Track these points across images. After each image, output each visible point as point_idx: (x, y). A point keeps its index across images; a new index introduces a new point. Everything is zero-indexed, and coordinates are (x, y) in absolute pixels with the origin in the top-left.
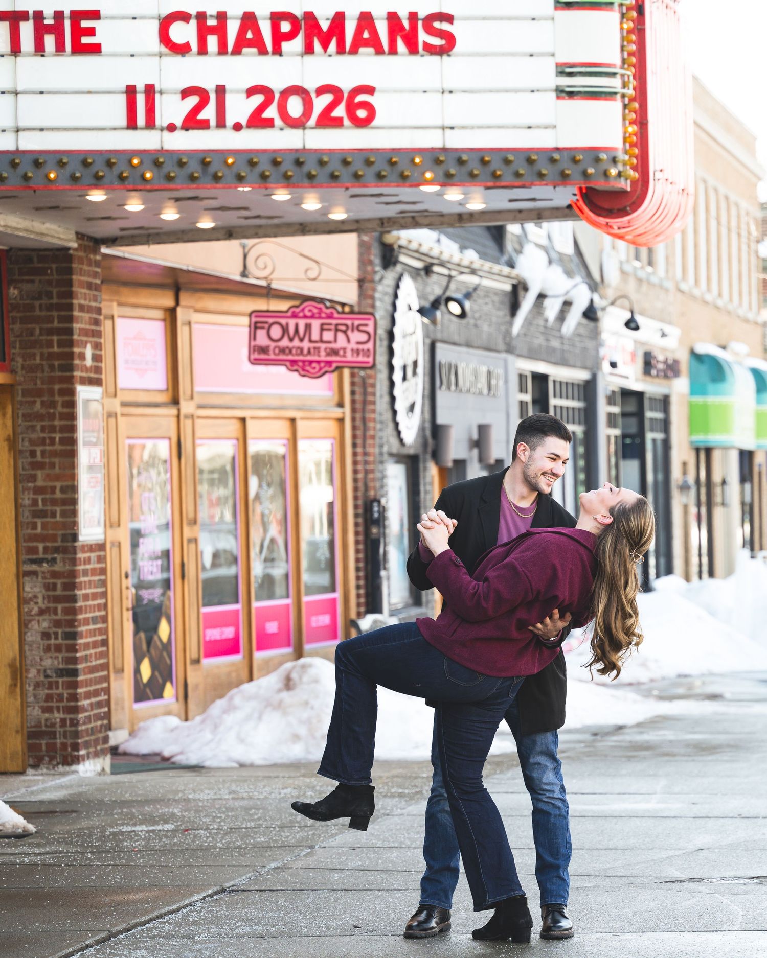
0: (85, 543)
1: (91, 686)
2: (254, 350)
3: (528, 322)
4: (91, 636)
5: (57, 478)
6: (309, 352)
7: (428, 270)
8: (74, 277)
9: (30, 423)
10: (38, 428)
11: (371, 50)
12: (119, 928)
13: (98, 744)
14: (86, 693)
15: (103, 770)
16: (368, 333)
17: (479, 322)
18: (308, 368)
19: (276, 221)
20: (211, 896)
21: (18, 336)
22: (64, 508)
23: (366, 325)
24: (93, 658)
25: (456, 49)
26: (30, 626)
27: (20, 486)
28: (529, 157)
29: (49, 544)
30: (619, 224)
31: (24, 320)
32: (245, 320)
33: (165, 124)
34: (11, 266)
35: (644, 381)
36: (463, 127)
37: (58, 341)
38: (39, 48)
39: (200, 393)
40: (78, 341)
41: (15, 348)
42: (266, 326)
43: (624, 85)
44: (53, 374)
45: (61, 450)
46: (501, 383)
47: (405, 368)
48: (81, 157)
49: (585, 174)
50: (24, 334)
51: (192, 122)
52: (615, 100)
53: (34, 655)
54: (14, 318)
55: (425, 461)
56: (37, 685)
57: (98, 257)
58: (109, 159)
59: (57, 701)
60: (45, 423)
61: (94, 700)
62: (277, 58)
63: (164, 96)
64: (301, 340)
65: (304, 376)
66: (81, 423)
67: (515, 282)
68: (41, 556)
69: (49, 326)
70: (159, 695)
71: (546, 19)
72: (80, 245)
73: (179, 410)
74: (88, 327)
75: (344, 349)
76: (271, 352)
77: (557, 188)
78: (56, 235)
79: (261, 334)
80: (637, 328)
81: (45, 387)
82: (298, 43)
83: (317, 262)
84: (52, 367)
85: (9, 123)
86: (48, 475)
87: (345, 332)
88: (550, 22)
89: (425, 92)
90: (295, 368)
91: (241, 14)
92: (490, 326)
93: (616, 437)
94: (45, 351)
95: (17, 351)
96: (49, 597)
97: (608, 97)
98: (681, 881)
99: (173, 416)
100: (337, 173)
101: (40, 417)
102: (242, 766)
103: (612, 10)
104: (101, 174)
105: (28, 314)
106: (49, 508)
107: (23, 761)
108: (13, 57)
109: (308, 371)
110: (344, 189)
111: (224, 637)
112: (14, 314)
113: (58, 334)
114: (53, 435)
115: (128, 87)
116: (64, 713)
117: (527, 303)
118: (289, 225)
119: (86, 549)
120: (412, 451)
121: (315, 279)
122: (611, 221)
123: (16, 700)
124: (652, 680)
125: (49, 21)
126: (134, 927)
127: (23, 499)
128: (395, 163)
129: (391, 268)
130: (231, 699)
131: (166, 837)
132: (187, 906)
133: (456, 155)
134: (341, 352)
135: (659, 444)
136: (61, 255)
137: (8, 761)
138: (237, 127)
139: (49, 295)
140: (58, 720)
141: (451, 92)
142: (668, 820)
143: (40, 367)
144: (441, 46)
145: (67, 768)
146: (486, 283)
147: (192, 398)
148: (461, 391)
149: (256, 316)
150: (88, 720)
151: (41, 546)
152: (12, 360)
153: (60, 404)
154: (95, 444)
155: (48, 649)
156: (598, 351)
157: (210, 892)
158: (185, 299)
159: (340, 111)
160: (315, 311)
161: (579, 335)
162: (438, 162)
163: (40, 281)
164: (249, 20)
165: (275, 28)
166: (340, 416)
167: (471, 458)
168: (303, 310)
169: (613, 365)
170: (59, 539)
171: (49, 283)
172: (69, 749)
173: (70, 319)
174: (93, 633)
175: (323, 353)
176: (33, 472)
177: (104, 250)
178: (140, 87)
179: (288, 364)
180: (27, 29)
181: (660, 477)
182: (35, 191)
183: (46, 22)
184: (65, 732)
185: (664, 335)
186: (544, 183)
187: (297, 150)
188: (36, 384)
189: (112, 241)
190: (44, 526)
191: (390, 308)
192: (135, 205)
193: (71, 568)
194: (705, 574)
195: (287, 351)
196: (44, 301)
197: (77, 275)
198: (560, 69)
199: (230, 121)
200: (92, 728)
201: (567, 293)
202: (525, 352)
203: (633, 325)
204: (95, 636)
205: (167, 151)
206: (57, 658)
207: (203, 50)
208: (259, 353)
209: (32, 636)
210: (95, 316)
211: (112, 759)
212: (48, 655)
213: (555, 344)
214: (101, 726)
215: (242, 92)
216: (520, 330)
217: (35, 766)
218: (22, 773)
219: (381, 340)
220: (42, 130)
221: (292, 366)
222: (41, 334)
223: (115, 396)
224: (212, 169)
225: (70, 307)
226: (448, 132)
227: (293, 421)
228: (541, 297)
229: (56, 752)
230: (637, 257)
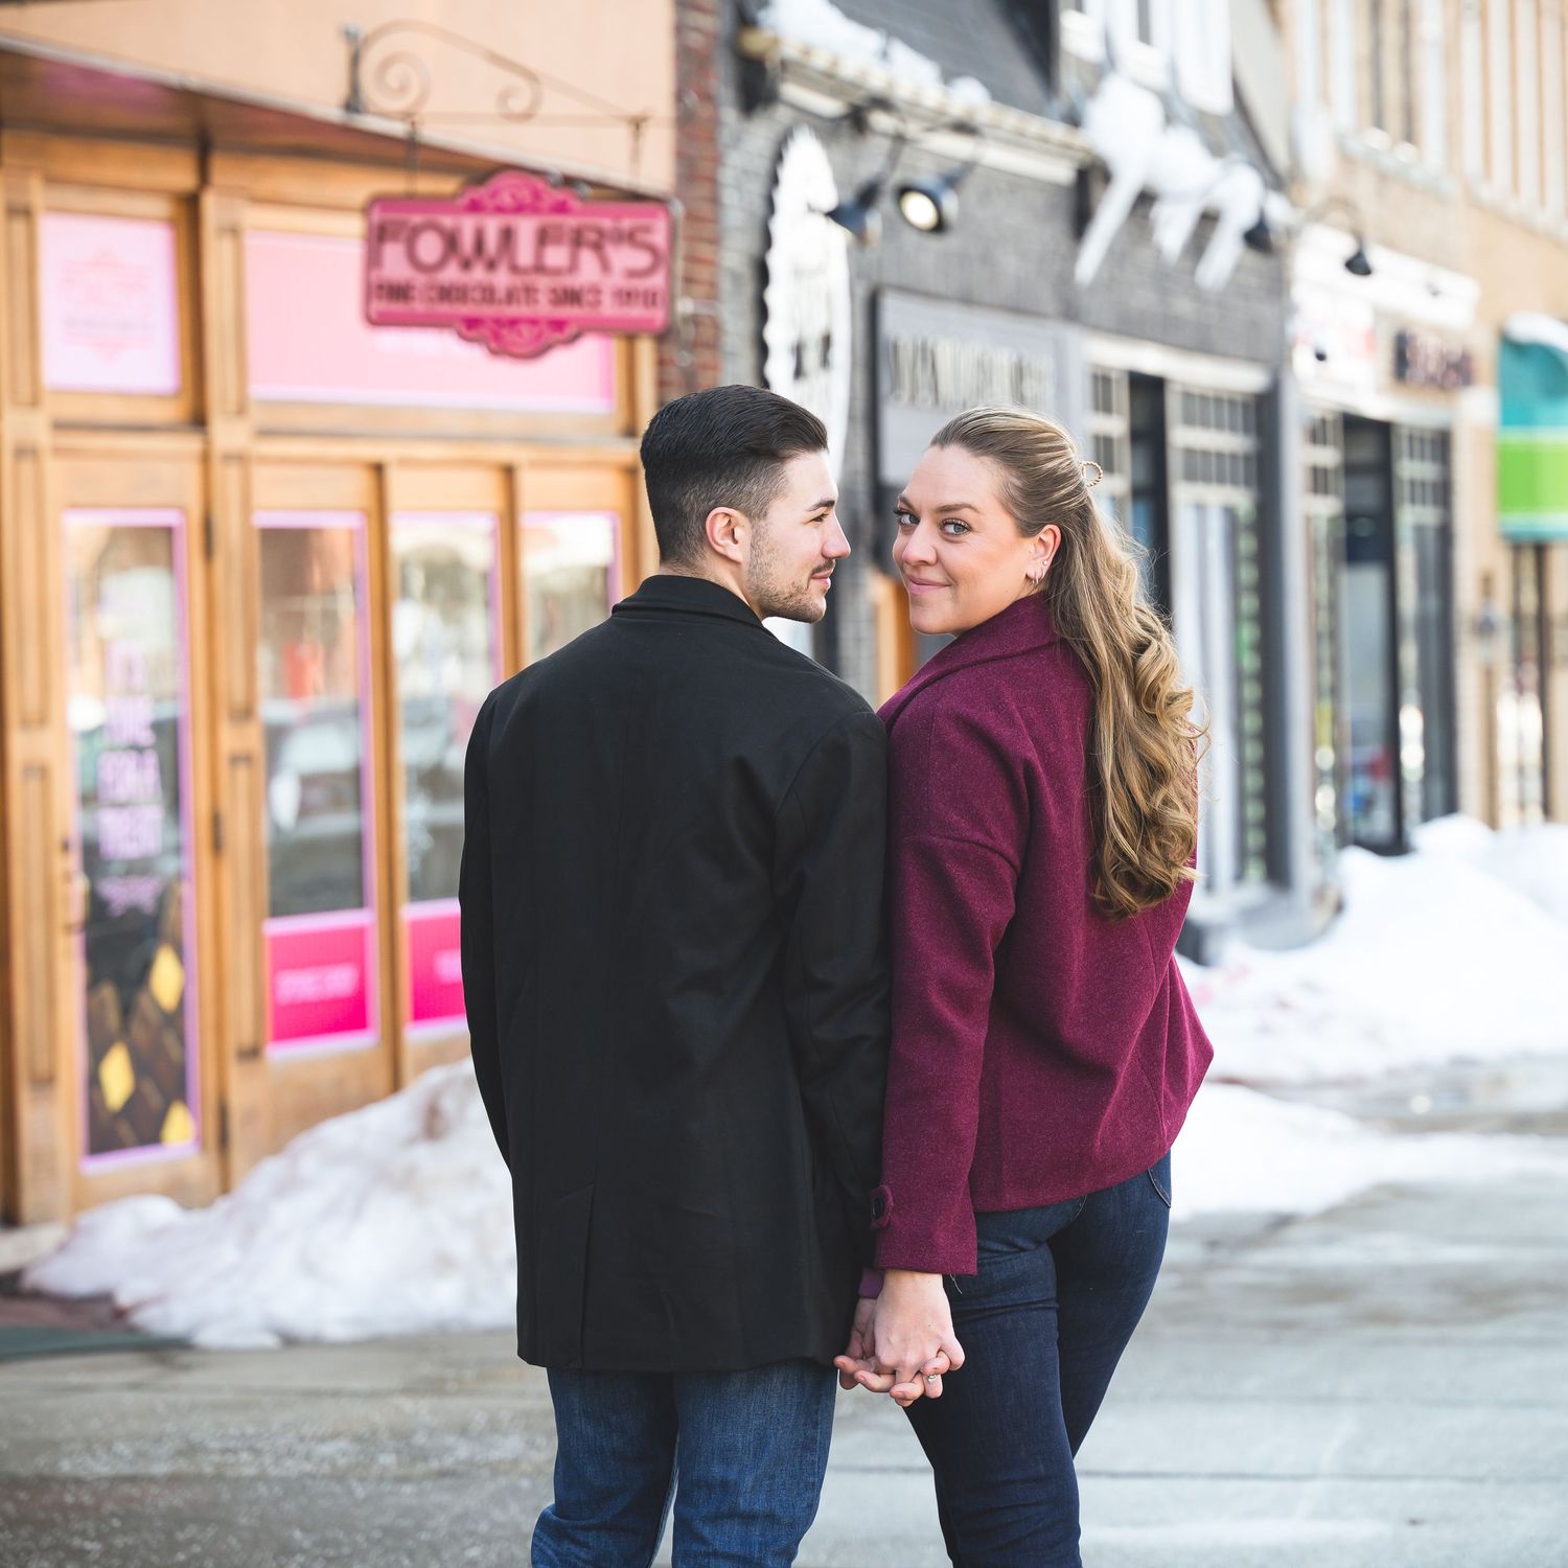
2: (377, 292)
3: (1116, 255)
6: (509, 296)
7: (856, 120)
16: (652, 249)
17: (992, 251)
18: (507, 335)
23: (647, 230)
32: (355, 220)
35: (1392, 396)
39: (265, 400)
42: (407, 233)
46: (1048, 391)
47: (799, 349)
64: (491, 265)
65: (498, 354)
67: (1080, 161)
70: (150, 1136)
73: (207, 442)
75: (596, 291)
76: (417, 297)
79: (393, 253)
80: (1367, 272)
83: (529, 73)
87: (597, 247)
90: (478, 333)
92: (1020, 259)
93: (1331, 517)
99: (188, 457)
102: (290, 1341)
109: (507, 343)
111: (326, 991)
117: (1111, 211)
121: (525, 119)
129: (761, 113)
134: (589, 297)
135: (1427, 533)
146: (993, 155)
147: (243, 411)
148: (945, 406)
149: (382, 211)
158: (221, 170)
160: (526, 195)
168: (493, 193)
169: (1320, 356)
175: (543, 299)
179: (460, 325)
181: (1433, 604)
185: (1433, 294)
191: (759, 207)
194: (1535, 811)
195: (457, 294)
201: (1208, 190)
202: (1108, 320)
203: (1360, 267)
208: (389, 300)
213: (1183, 306)
219: (733, 279)
221: (470, 329)
223: (36, 405)
227: (508, 472)
228: (1145, 199)
230: (1379, 122)
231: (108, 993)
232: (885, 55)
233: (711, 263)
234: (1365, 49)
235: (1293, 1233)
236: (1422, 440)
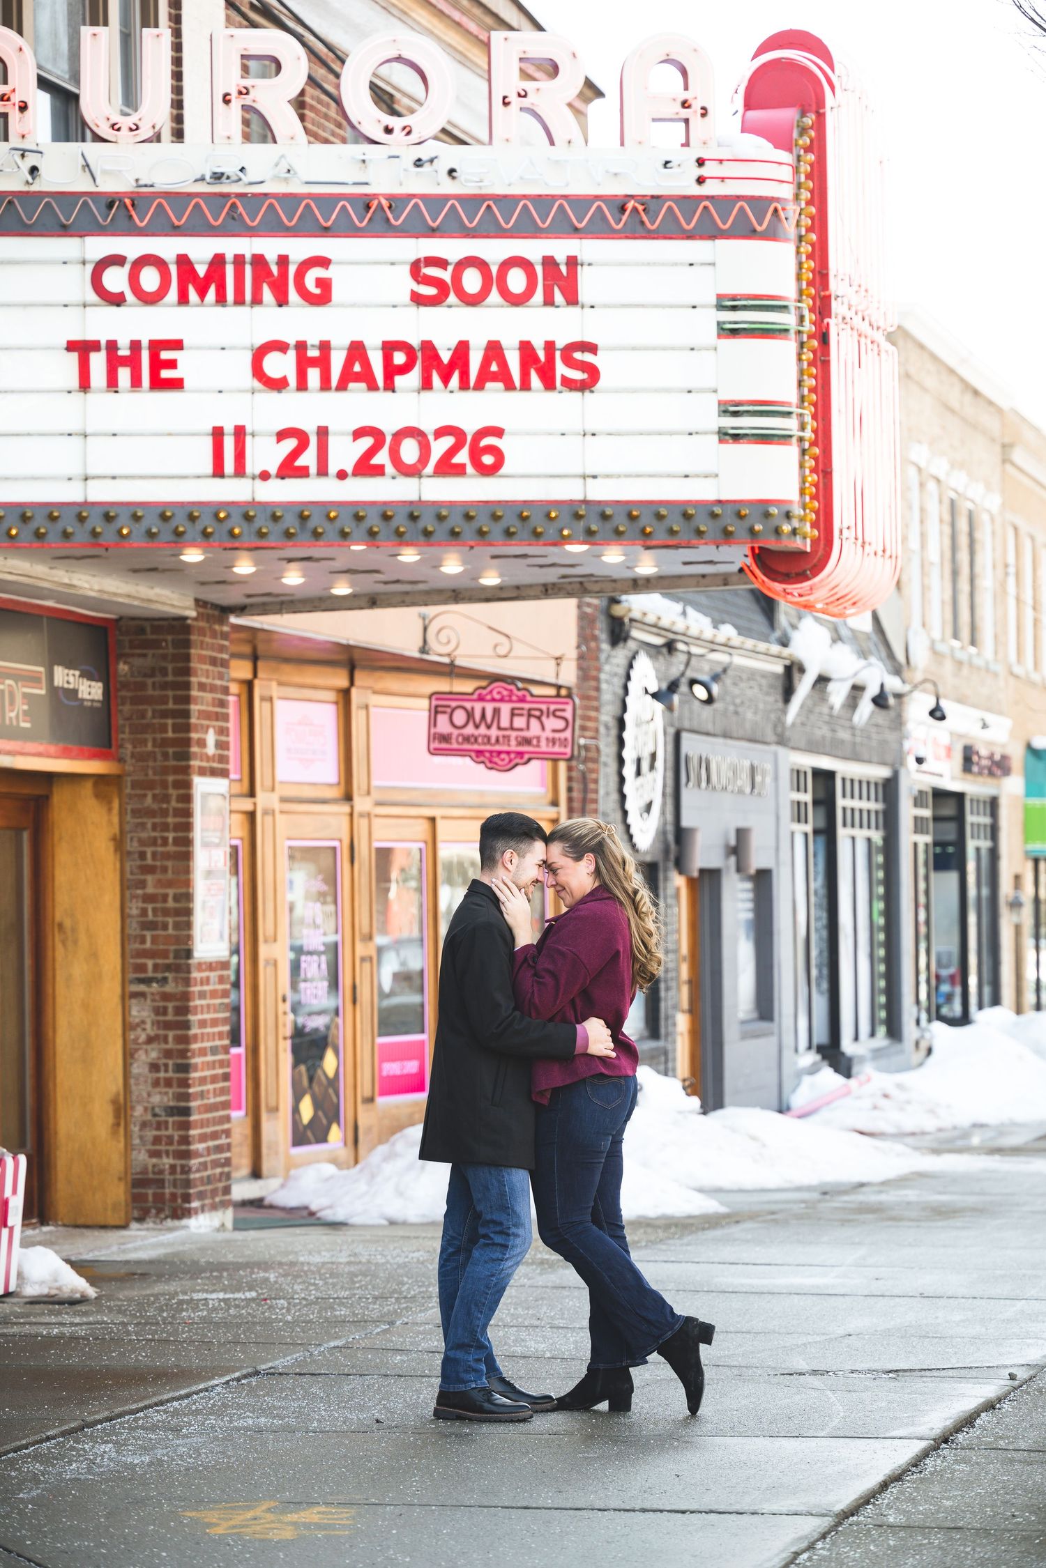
0: (203, 960)
1: (208, 1126)
2: (434, 739)
3: (806, 710)
4: (208, 1069)
5: (170, 884)
6: (497, 741)
7: (670, 647)
8: (193, 651)
9: (139, 820)
10: (149, 826)
11: (500, 385)
12: (98, 1417)
13: (217, 1195)
14: (201, 1135)
15: (223, 1225)
16: (565, 719)
17: (740, 710)
18: (496, 760)
19: (421, 587)
20: (238, 1380)
21: (128, 719)
22: (178, 919)
23: (563, 710)
24: (211, 1095)
25: (600, 385)
26: (136, 1056)
27: (128, 893)
28: (686, 511)
29: (159, 961)
30: (800, 591)
31: (136, 701)
32: (425, 703)
33: (257, 472)
34: (121, 638)
35: (963, 779)
36: (608, 476)
37: (174, 725)
38: (112, 382)
39: (379, 788)
40: (196, 725)
41: (123, 732)
42: (449, 710)
43: (802, 427)
44: (166, 763)
45: (175, 852)
46: (768, 780)
47: (639, 761)
48: (159, 510)
49: (752, 531)
50: (134, 717)
51: (289, 469)
52: (790, 444)
53: (140, 1089)
54: (124, 698)
55: (666, 870)
56: (144, 1125)
57: (226, 629)
58: (192, 512)
59: (167, 1144)
60: (157, 820)
61: (211, 1143)
62: (389, 394)
63: (256, 438)
64: (489, 727)
65: (491, 769)
66: (198, 821)
67: (787, 663)
68: (150, 974)
69: (163, 707)
70: (322, 1138)
71: (707, 349)
72: (198, 613)
73: (352, 807)
74: (211, 709)
75: (538, 738)
76: (454, 741)
77: (720, 548)
78: (169, 602)
79: (443, 720)
80: (943, 718)
81: (157, 778)
82: (414, 376)
83: (507, 636)
84: (165, 756)
85: (76, 470)
86: (159, 881)
87: (539, 718)
88: (712, 352)
89: (563, 434)
90: (482, 759)
91: (347, 343)
92: (755, 713)
93: (927, 845)
94: (158, 736)
95: (126, 736)
96: (158, 1022)
97: (782, 440)
98: (800, 1374)
99: (344, 814)
100: (457, 530)
101: (150, 813)
102: (392, 1223)
103: (786, 338)
104: (181, 529)
105: (139, 693)
106: (160, 919)
107: (126, 1213)
108: (82, 394)
109: (496, 763)
110: (468, 548)
111: (406, 1071)
112: (123, 693)
113: (173, 717)
114: (166, 834)
115: (215, 428)
116: (174, 1158)
117: (804, 687)
118: (440, 591)
119: (204, 967)
120: (648, 859)
121: (505, 656)
122: (789, 587)
123: (119, 1141)
124: (940, 1130)
125: (124, 352)
126: (120, 1415)
127: (131, 908)
128: (527, 518)
129: (621, 645)
130: (393, 1144)
131: (237, 1306)
132: (201, 1391)
133: (599, 509)
134: (535, 742)
135: (984, 853)
136: (178, 626)
137: (109, 1213)
138: (342, 475)
139: (164, 671)
140: (167, 1167)
141: (594, 435)
142: (834, 1298)
143: (152, 755)
144: (583, 381)
145: (176, 1223)
146: (739, 660)
147: (369, 793)
148: (714, 788)
149: (437, 699)
150: (204, 1166)
151: (150, 963)
152: (121, 746)
153: (174, 798)
154: (217, 845)
155: (156, 1083)
156: (901, 745)
157: (237, 1374)
158: (359, 677)
159: (462, 457)
160: (505, 693)
161: (877, 726)
162: (578, 517)
163: (154, 655)
164: (357, 351)
165: (387, 359)
166: (554, 816)
167: (728, 868)
168: (491, 692)
169: (920, 761)
170: (171, 955)
171: (164, 657)
172: (179, 1201)
173: (187, 700)
174: (212, 1065)
175: (513, 742)
176: (142, 877)
177: (233, 620)
178: (229, 429)
179: (473, 754)
180: (98, 361)
181: (985, 892)
182: (107, 549)
183: (121, 353)
184: (175, 1180)
185: (985, 726)
186: (703, 541)
187: (411, 503)
188: (147, 775)
189: (241, 610)
190: (155, 940)
191: (620, 691)
192: (244, 567)
193: (184, 989)
195: (472, 740)
196: (158, 679)
197: (196, 648)
198: (723, 408)
199: (333, 469)
200: (209, 1177)
201: (856, 674)
202: (802, 745)
203: (938, 714)
204: (214, 1068)
205: (259, 503)
206: (166, 1093)
207: (302, 385)
208: (440, 742)
209: (140, 1068)
210: (220, 696)
211: (235, 1213)
212: (157, 1090)
213: (844, 735)
214: (221, 1174)
215: (348, 434)
216: (795, 719)
217: (140, 1220)
218: (125, 1227)
219: (607, 727)
220: (114, 478)
221: (477, 757)
222: (154, 717)
223: (273, 789)
224: (311, 524)
225: (187, 686)
226: (589, 481)
228: (823, 680)
229: (164, 1203)
230: (956, 635)
231: (303, 1068)
232: (684, 613)
233: (596, 720)
234: (948, 595)
235: (864, 1189)
236: (978, 801)
